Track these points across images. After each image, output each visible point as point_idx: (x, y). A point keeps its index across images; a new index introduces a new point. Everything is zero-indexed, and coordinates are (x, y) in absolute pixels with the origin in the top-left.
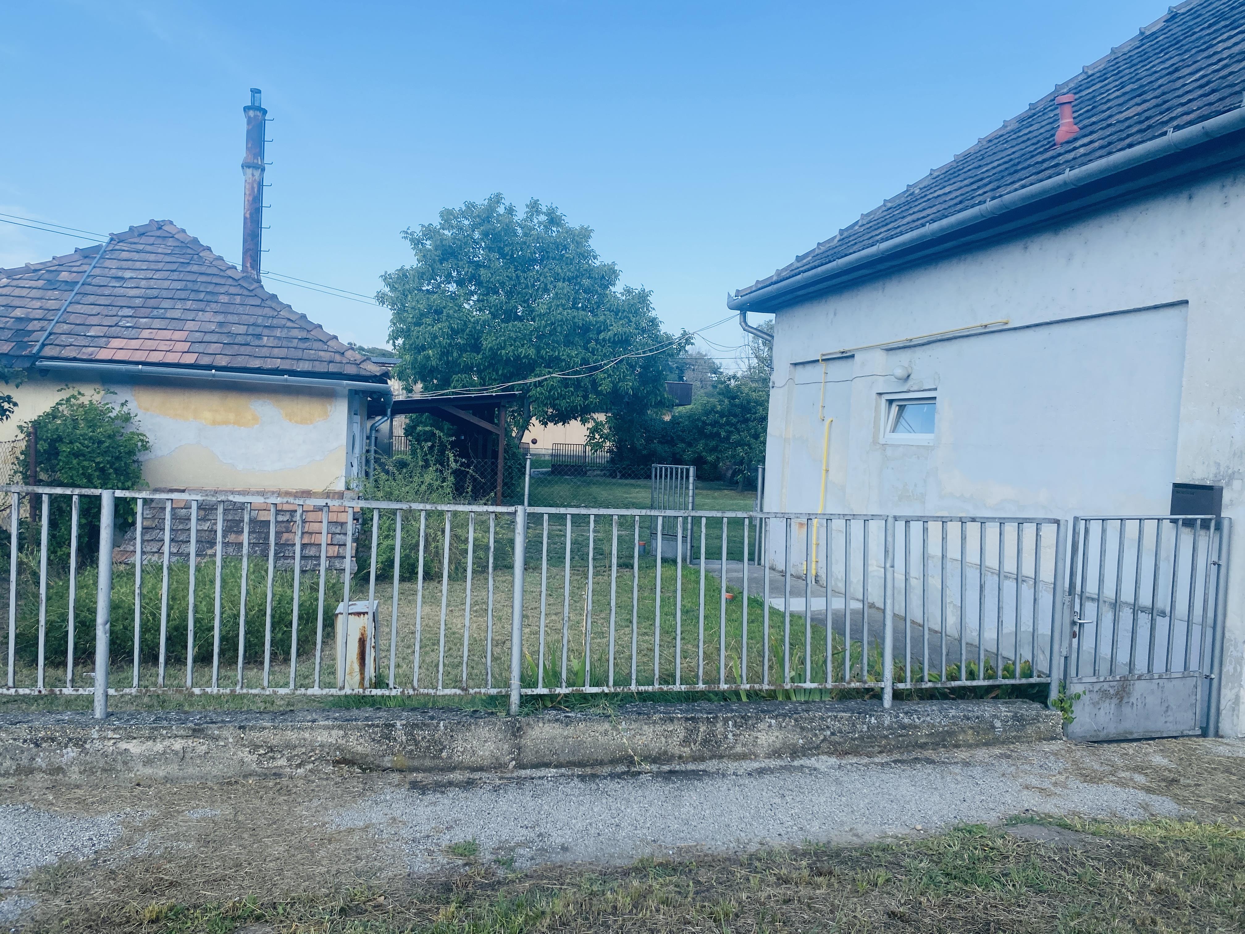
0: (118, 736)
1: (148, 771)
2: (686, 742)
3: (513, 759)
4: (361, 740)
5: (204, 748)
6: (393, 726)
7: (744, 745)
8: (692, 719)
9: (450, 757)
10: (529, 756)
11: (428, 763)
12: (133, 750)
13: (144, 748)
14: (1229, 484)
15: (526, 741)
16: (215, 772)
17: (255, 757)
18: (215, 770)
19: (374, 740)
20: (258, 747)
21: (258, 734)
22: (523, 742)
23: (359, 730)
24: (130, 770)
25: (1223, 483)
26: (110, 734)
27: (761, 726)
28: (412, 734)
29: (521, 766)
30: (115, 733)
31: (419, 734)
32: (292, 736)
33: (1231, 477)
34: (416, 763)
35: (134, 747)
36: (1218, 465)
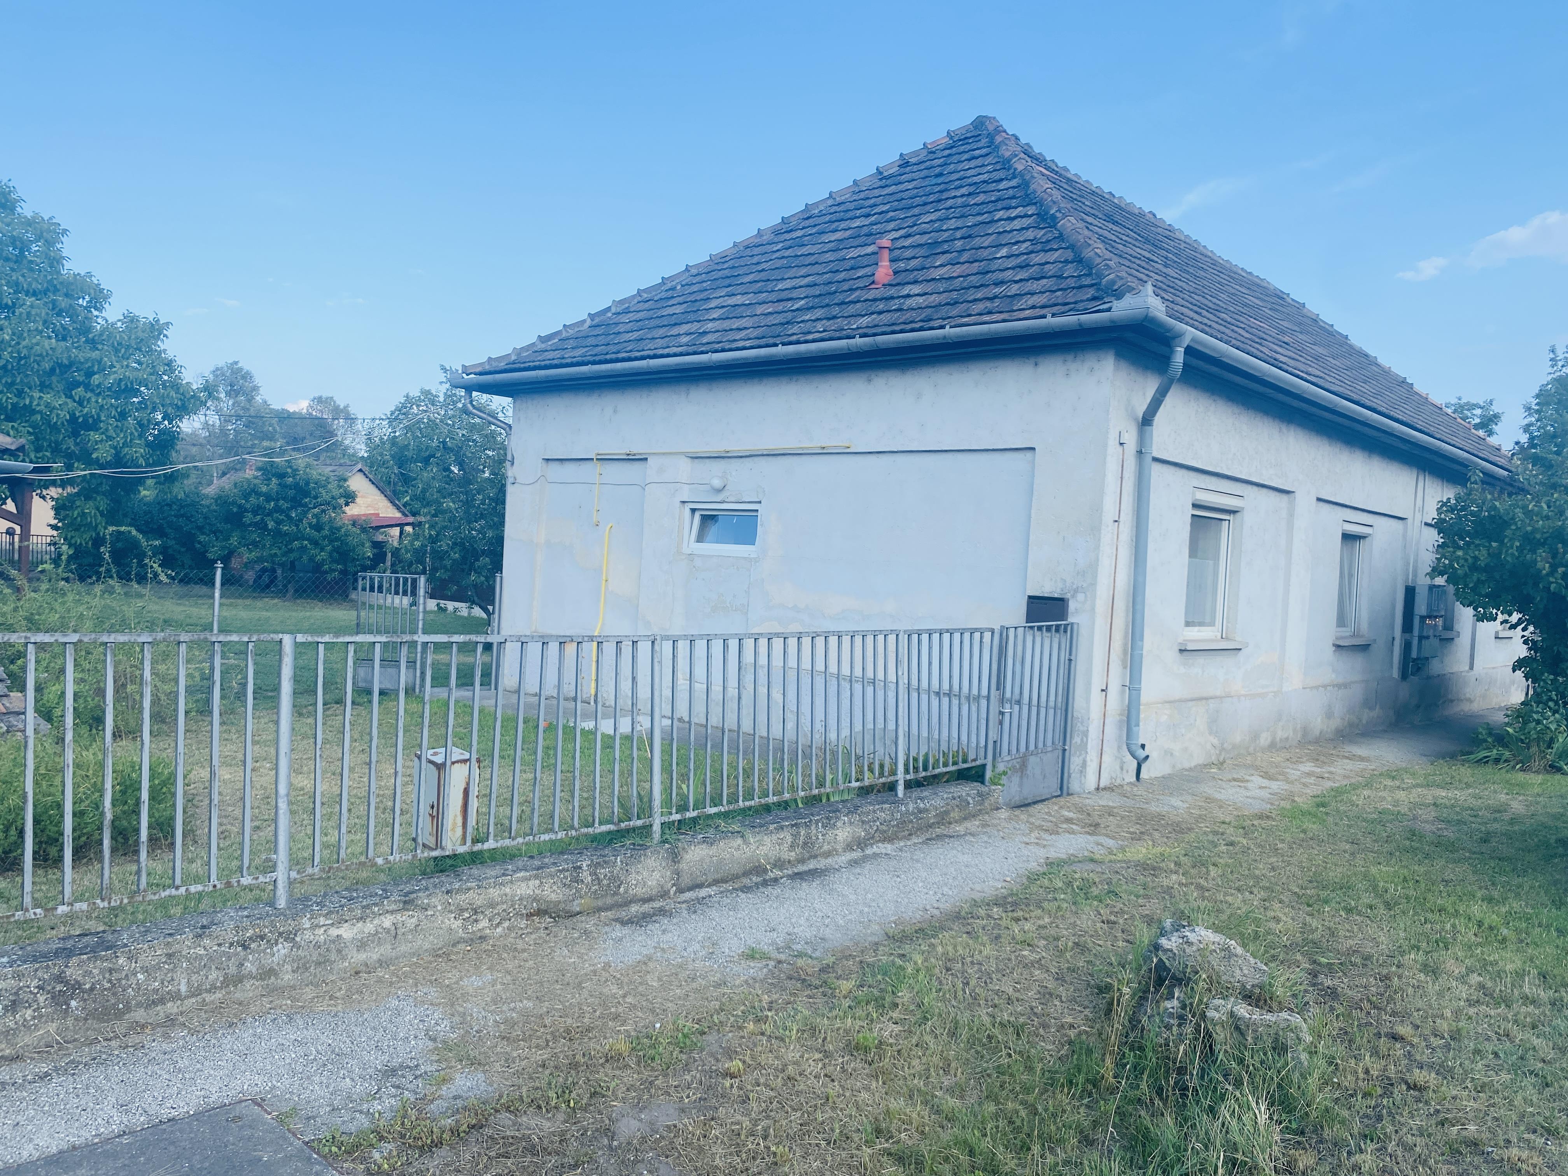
0: (330, 922)
1: (362, 956)
2: (792, 847)
3: (674, 885)
4: (555, 888)
5: (414, 920)
6: (580, 868)
7: (829, 843)
8: (796, 824)
9: (626, 892)
10: (686, 881)
11: (609, 901)
12: (345, 936)
13: (355, 931)
14: (1073, 596)
15: (683, 866)
16: (427, 946)
17: (459, 923)
18: (425, 943)
19: (565, 885)
20: (462, 910)
21: (463, 897)
22: (681, 866)
23: (552, 877)
24: (344, 959)
25: (1068, 596)
26: (322, 921)
27: (839, 824)
28: (595, 874)
29: (681, 891)
30: (327, 919)
31: (602, 872)
32: (494, 893)
33: (1076, 591)
34: (600, 903)
35: (346, 932)
36: (1064, 581)
